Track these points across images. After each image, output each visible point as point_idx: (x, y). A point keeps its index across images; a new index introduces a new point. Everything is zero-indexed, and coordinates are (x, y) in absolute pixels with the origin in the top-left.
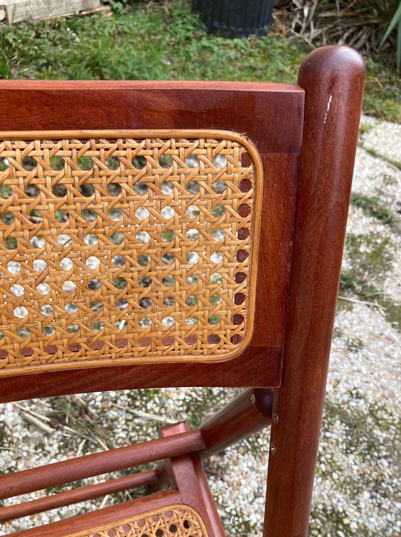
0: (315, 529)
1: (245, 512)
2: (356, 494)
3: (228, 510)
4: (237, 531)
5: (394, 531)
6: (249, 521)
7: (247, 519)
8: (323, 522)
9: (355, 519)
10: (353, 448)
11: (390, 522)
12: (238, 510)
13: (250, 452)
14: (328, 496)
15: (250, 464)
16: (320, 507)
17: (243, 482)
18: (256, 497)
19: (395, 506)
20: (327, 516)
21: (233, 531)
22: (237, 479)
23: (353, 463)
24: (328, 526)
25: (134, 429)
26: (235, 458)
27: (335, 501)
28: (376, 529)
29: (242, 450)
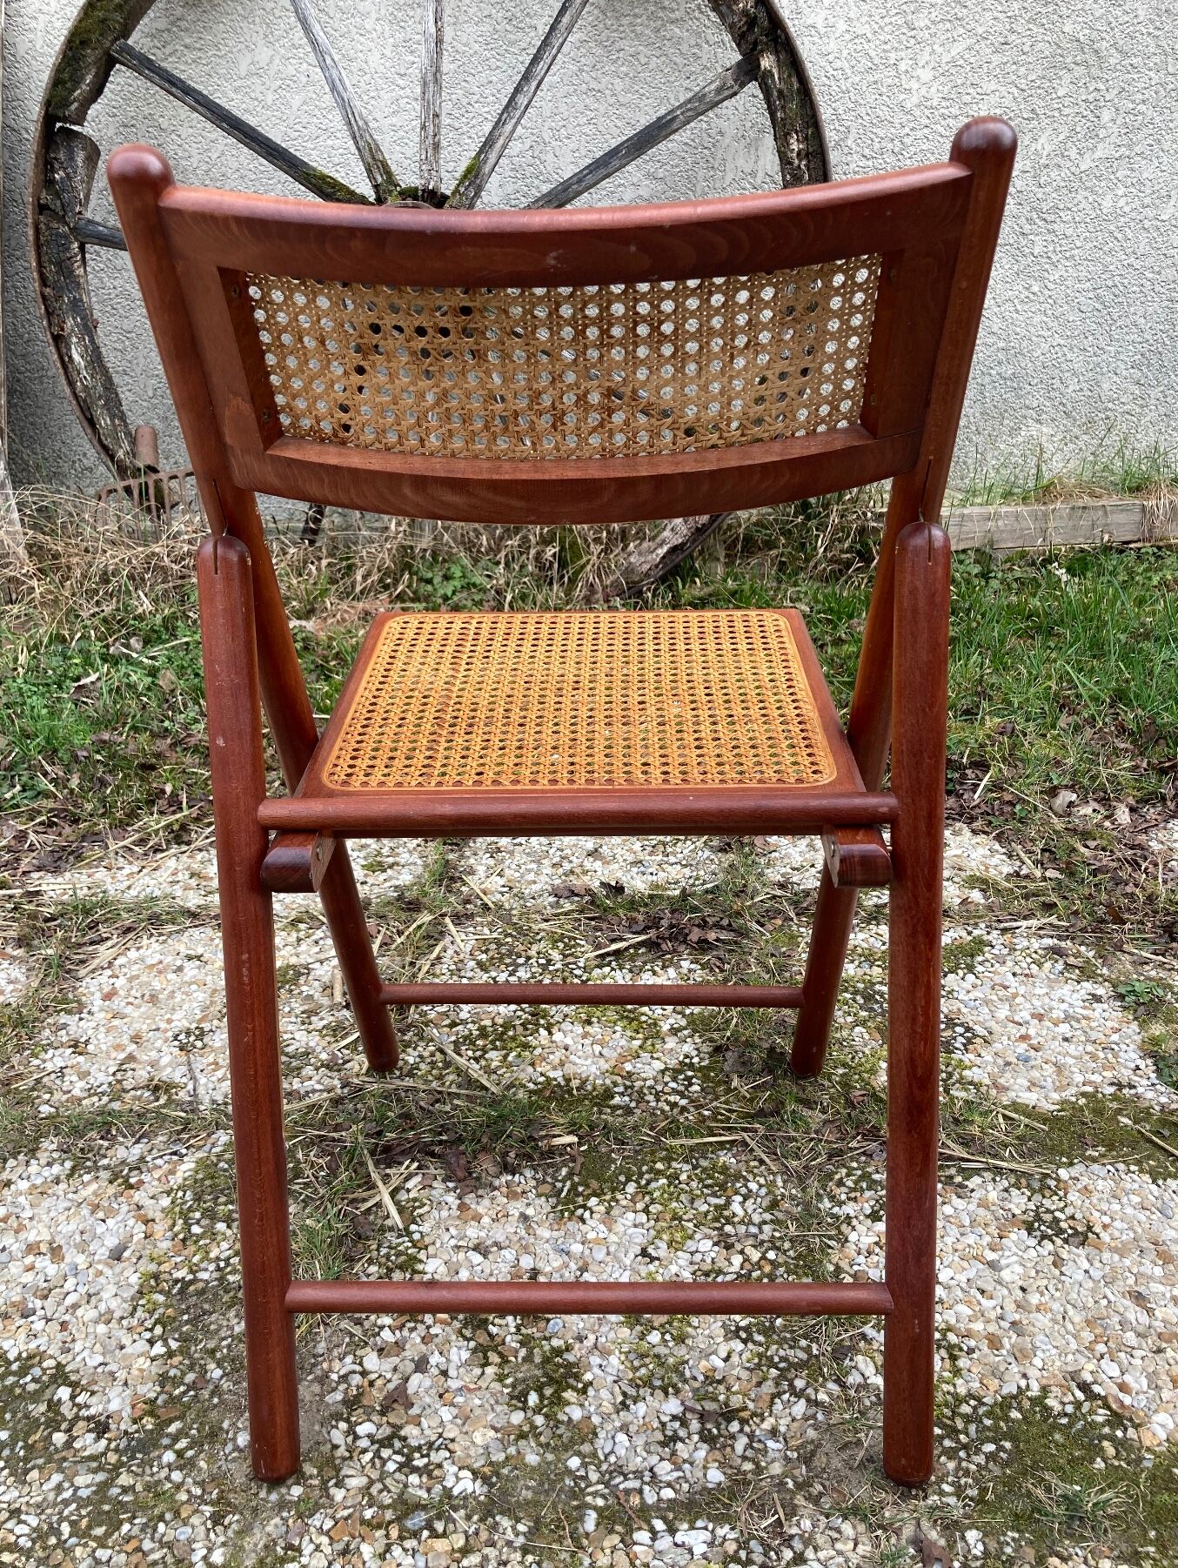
0: (501, 1355)
1: (431, 1250)
2: (653, 1388)
3: (413, 1227)
4: (388, 1256)
5: (640, 1491)
6: (421, 1261)
7: (422, 1255)
8: (528, 1359)
9: (592, 1409)
10: (759, 1338)
11: (654, 1476)
12: (427, 1240)
13: (553, 1201)
14: (595, 1346)
15: (530, 1212)
16: (556, 1343)
17: (486, 1220)
18: (476, 1248)
19: (705, 1468)
20: (546, 1360)
21: (384, 1251)
22: (481, 1210)
23: (724, 1355)
24: (528, 1370)
25: (433, 1063)
26: (519, 1190)
27: (595, 1360)
28: (606, 1456)
29: (546, 1188)
